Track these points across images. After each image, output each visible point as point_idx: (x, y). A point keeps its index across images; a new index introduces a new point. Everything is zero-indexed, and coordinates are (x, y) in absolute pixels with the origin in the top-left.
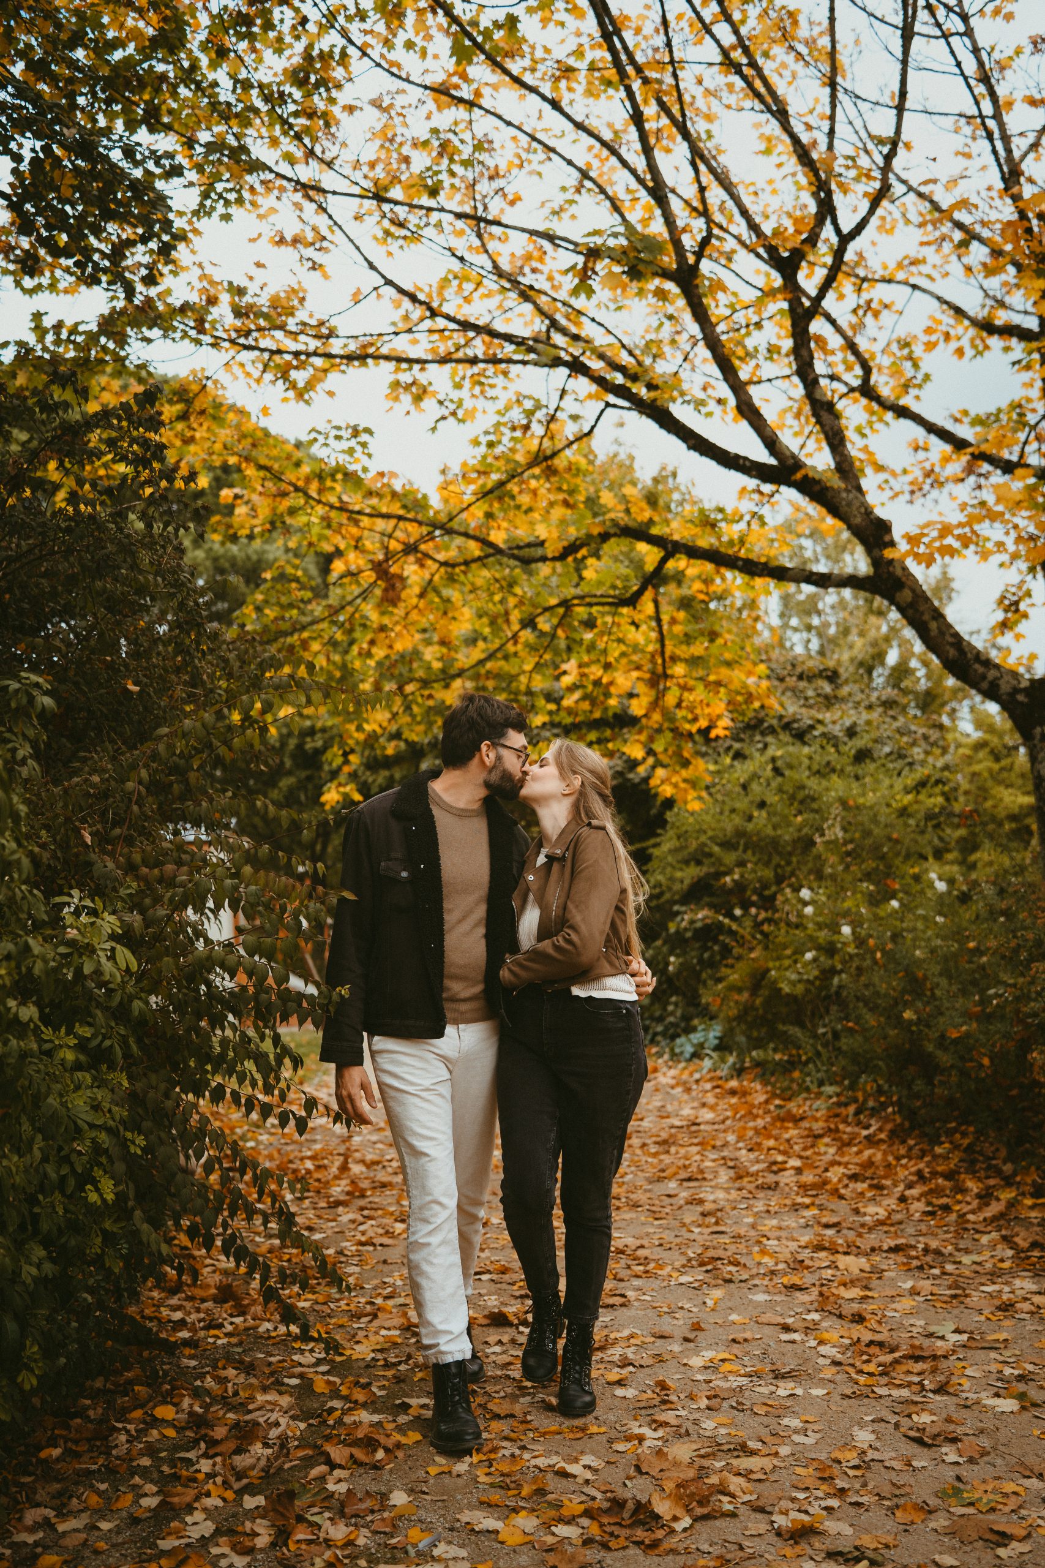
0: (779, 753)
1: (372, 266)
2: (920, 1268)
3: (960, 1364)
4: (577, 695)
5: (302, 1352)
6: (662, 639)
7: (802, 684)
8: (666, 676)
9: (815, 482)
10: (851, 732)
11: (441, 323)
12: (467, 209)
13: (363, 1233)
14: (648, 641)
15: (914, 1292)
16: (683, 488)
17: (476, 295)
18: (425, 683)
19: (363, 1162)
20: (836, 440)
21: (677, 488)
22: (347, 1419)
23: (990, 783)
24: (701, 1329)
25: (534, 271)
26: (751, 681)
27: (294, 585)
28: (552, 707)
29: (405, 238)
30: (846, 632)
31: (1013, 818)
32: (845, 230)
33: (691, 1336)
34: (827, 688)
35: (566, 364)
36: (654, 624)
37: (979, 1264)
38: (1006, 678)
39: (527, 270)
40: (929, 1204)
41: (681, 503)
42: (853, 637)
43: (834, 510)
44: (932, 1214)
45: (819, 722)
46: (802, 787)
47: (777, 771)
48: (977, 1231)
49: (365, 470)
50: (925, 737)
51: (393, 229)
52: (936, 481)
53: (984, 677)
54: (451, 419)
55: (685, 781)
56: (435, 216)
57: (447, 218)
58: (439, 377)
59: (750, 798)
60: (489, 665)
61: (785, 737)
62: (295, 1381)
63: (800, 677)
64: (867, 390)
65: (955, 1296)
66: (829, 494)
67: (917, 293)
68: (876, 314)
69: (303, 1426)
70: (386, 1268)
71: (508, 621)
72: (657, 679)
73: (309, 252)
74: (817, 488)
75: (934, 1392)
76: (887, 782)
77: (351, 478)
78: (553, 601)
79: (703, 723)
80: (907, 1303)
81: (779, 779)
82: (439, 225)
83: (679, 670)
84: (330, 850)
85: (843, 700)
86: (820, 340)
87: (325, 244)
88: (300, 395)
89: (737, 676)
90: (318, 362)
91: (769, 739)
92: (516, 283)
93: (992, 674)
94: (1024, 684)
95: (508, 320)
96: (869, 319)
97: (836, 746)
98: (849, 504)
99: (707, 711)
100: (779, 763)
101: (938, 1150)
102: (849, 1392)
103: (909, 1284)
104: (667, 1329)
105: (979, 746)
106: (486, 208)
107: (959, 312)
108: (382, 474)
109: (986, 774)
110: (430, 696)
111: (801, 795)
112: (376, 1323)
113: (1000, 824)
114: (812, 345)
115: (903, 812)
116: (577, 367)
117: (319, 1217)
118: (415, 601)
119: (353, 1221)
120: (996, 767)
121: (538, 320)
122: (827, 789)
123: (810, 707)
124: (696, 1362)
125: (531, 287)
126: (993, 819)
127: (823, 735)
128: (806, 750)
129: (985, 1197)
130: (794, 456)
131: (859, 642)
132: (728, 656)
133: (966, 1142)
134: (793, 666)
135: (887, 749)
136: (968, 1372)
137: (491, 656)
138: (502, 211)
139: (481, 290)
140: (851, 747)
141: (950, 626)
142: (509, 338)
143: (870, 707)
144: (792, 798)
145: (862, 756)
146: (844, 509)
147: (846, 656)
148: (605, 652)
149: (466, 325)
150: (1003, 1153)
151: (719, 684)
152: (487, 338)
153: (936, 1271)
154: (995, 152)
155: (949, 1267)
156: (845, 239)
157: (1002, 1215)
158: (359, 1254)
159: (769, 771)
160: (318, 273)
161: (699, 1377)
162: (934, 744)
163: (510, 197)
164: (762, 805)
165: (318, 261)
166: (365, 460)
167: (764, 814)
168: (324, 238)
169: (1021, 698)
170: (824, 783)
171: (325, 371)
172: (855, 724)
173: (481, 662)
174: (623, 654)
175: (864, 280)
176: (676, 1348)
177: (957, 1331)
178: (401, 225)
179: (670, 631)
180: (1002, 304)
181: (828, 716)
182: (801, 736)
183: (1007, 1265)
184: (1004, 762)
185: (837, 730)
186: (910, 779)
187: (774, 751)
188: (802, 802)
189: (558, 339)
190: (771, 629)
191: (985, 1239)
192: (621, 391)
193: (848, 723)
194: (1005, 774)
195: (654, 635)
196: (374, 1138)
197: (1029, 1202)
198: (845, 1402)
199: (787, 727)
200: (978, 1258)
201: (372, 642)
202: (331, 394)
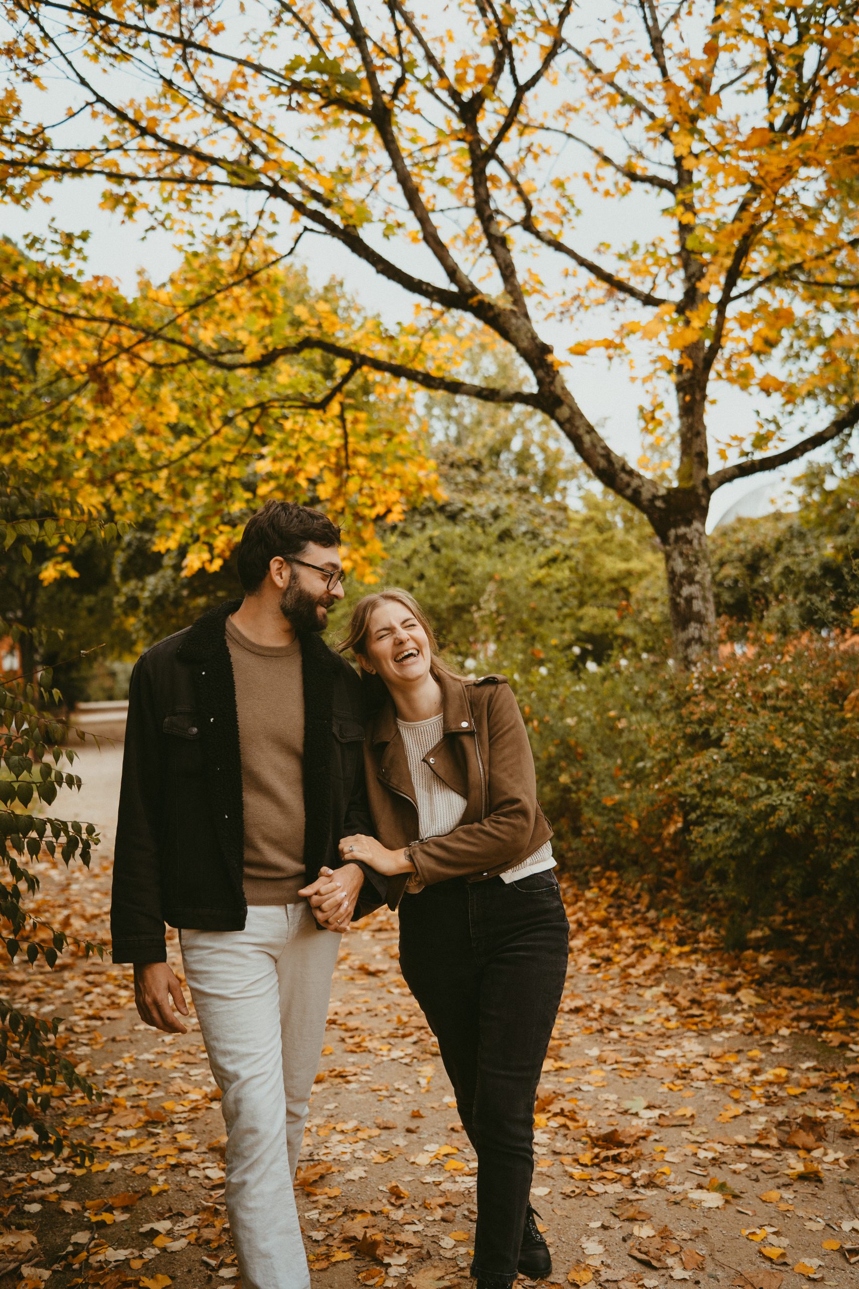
0: (436, 533)
1: (83, 82)
2: (601, 1031)
3: (659, 1147)
4: (272, 484)
5: (42, 1165)
6: (346, 436)
7: (454, 472)
8: (348, 467)
9: (491, 307)
10: (496, 515)
11: (150, 142)
12: (176, 33)
13: (90, 1004)
14: (333, 437)
15: (601, 1060)
16: (348, 297)
17: (182, 116)
18: (136, 473)
19: (83, 917)
20: (507, 271)
21: (343, 296)
22: (93, 1260)
23: (595, 552)
24: (420, 1117)
25: (237, 97)
26: (422, 474)
27: (13, 379)
28: (248, 495)
29: (115, 56)
30: (479, 423)
31: (613, 580)
32: (522, 82)
33: (412, 1125)
34: (473, 475)
35: (267, 188)
36: (338, 422)
37: (648, 1023)
38: (647, 486)
39: (230, 96)
40: (592, 955)
41: (346, 309)
42: (486, 427)
43: (505, 334)
44: (597, 966)
45: (469, 505)
46: (455, 562)
47: (435, 548)
48: (640, 986)
49: (80, 273)
50: (553, 518)
51: (104, 46)
52: (581, 305)
53: (628, 485)
54: (160, 229)
55: (364, 558)
56: (143, 38)
57: (155, 40)
58: (149, 193)
59: (412, 570)
60: (192, 457)
61: (440, 518)
62: (35, 1208)
63: (452, 465)
64: (528, 224)
65: (636, 1065)
66: (502, 320)
67: (571, 140)
68: (536, 157)
69: (46, 1274)
70: (115, 1047)
71: (209, 418)
72: (341, 469)
73: (23, 63)
74: (491, 314)
75: (644, 1187)
76: (524, 559)
77: (67, 283)
78: (250, 402)
79: (380, 509)
80: (597, 1074)
81: (436, 555)
82: (147, 46)
83: (360, 462)
84: (38, 601)
85: (488, 485)
86: (494, 179)
87: (39, 56)
88: (17, 200)
89: (410, 470)
90: (34, 171)
91: (428, 520)
92: (218, 107)
93: (635, 482)
94: (662, 492)
95: (214, 142)
96: (529, 160)
97: (483, 526)
98: (518, 330)
99: (384, 498)
100: (436, 541)
101: (589, 894)
102: (568, 1190)
103: (595, 1052)
104: (387, 1118)
105: (587, 521)
106: (191, 34)
107: (606, 160)
108: (97, 278)
109: (592, 545)
110: (139, 485)
111: (453, 569)
112: (112, 1121)
113: (603, 586)
114: (489, 184)
115: (538, 584)
116: (276, 191)
117: (47, 984)
118: (127, 394)
119: (79, 989)
120: (600, 538)
121: (239, 146)
122: (475, 565)
123: (460, 491)
124: (423, 1159)
125: (235, 114)
126: (597, 581)
127: (473, 517)
128: (458, 530)
129: (640, 950)
130: (471, 285)
131: (490, 431)
132: (401, 453)
133: (612, 888)
134: (446, 456)
135: (523, 529)
136: (668, 1157)
137: (196, 449)
138: (207, 37)
139: (187, 111)
140: (496, 528)
141: (601, 440)
142: (214, 161)
143: (508, 492)
144: (447, 571)
145: (505, 536)
146: (513, 334)
147: (479, 444)
148: (295, 448)
149: (174, 147)
150: (646, 899)
151: (393, 476)
152: (193, 159)
153: (614, 1035)
154: (645, 18)
155: (625, 1029)
156: (521, 90)
157: (657, 967)
158: (89, 1030)
159: (427, 549)
160: (32, 85)
161: (428, 1179)
162: (560, 525)
163: (214, 26)
164: (421, 577)
165: (33, 73)
166: (80, 265)
167: (423, 585)
168: (37, 51)
169: (659, 503)
170: (473, 560)
171: (42, 180)
172: (498, 508)
173: (186, 455)
174: (312, 450)
175: (526, 126)
176: (401, 1141)
177: (649, 1107)
178: (111, 43)
179: (354, 430)
180: (640, 155)
181: (475, 500)
182: (453, 517)
183: (673, 1024)
184: (607, 535)
185: (483, 512)
186: (543, 556)
187: (433, 531)
188: (454, 575)
189: (257, 162)
190: (419, 419)
191: (648, 994)
192: (316, 216)
193: (493, 506)
194: (607, 545)
195: (339, 432)
196: (91, 886)
197: (676, 950)
198: (568, 1203)
199: (442, 509)
200: (648, 1018)
201: (87, 433)
202: (47, 200)
